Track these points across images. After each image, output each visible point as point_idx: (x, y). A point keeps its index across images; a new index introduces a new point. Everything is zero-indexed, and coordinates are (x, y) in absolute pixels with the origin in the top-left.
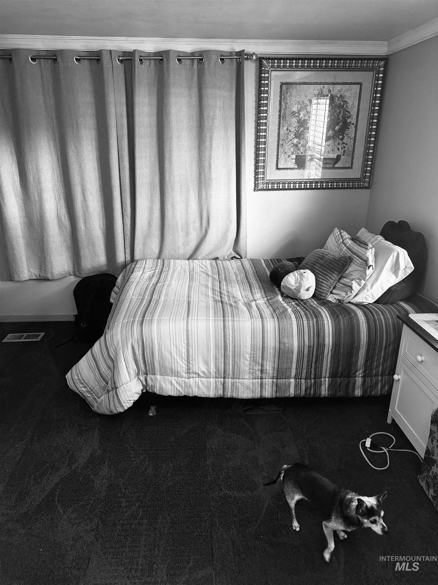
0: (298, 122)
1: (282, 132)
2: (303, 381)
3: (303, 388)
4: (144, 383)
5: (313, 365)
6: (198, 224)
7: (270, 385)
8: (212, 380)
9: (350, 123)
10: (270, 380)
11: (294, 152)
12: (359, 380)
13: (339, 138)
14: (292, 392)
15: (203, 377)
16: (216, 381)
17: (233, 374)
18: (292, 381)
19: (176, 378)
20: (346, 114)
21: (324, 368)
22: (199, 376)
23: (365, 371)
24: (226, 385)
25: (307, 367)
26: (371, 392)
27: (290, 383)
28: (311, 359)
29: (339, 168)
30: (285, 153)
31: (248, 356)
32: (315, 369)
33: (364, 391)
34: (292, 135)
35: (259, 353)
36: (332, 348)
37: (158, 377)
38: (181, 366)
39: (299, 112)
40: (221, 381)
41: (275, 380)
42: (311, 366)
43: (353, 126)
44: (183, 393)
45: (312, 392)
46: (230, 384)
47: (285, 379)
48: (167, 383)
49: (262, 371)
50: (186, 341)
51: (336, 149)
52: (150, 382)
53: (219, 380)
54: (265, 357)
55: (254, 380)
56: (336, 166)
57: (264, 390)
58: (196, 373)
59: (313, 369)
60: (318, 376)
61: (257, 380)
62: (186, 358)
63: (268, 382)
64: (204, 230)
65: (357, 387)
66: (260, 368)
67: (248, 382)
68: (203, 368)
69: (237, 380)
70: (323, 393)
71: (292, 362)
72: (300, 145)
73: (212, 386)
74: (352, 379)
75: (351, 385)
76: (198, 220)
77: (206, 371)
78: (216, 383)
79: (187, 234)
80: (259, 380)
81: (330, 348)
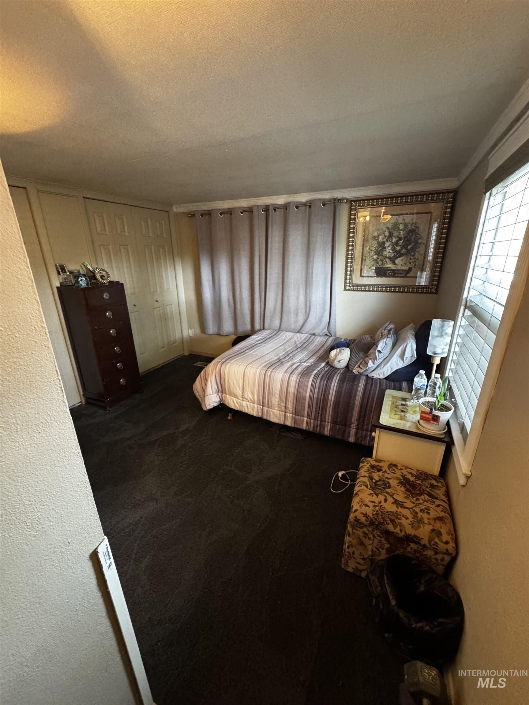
0: (378, 243)
1: (365, 251)
2: (312, 421)
3: (312, 425)
4: (221, 398)
5: (320, 412)
6: (304, 311)
7: (291, 418)
8: (256, 406)
9: (421, 243)
10: (291, 415)
11: (373, 265)
12: (353, 431)
13: (411, 255)
14: (304, 427)
15: (250, 402)
16: (258, 407)
17: (268, 404)
18: (305, 419)
19: (236, 399)
20: (417, 237)
21: (327, 416)
22: (248, 401)
23: (358, 425)
24: (264, 410)
25: (315, 412)
26: (361, 441)
27: (303, 420)
28: (318, 407)
29: (410, 277)
30: (367, 265)
31: (277, 396)
32: (321, 416)
33: (357, 439)
34: (373, 253)
35: (284, 395)
36: (334, 403)
37: (228, 396)
38: (239, 392)
39: (378, 236)
40: (261, 408)
41: (294, 416)
42: (319, 412)
43: (424, 246)
44: (239, 409)
45: (318, 430)
46: (266, 411)
47: (300, 416)
48: (232, 401)
49: (285, 407)
50: (243, 379)
51: (408, 262)
52: (223, 398)
53: (260, 406)
54: (288, 399)
55: (281, 412)
56: (408, 275)
57: (286, 420)
58: (247, 399)
59: (320, 415)
60: (323, 420)
61: (282, 412)
62: (242, 388)
63: (289, 415)
64: (307, 314)
65: (351, 436)
66: (284, 405)
67: (276, 412)
68: (251, 396)
69: (270, 410)
70: (326, 433)
71: (305, 406)
72: (378, 260)
73: (255, 410)
74: (348, 428)
75: (347, 432)
76: (304, 308)
77: (252, 399)
78: (258, 408)
79: (297, 316)
80: (284, 413)
81: (332, 403)
